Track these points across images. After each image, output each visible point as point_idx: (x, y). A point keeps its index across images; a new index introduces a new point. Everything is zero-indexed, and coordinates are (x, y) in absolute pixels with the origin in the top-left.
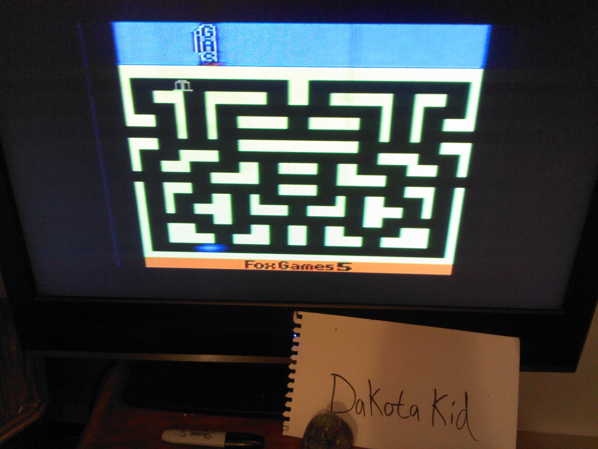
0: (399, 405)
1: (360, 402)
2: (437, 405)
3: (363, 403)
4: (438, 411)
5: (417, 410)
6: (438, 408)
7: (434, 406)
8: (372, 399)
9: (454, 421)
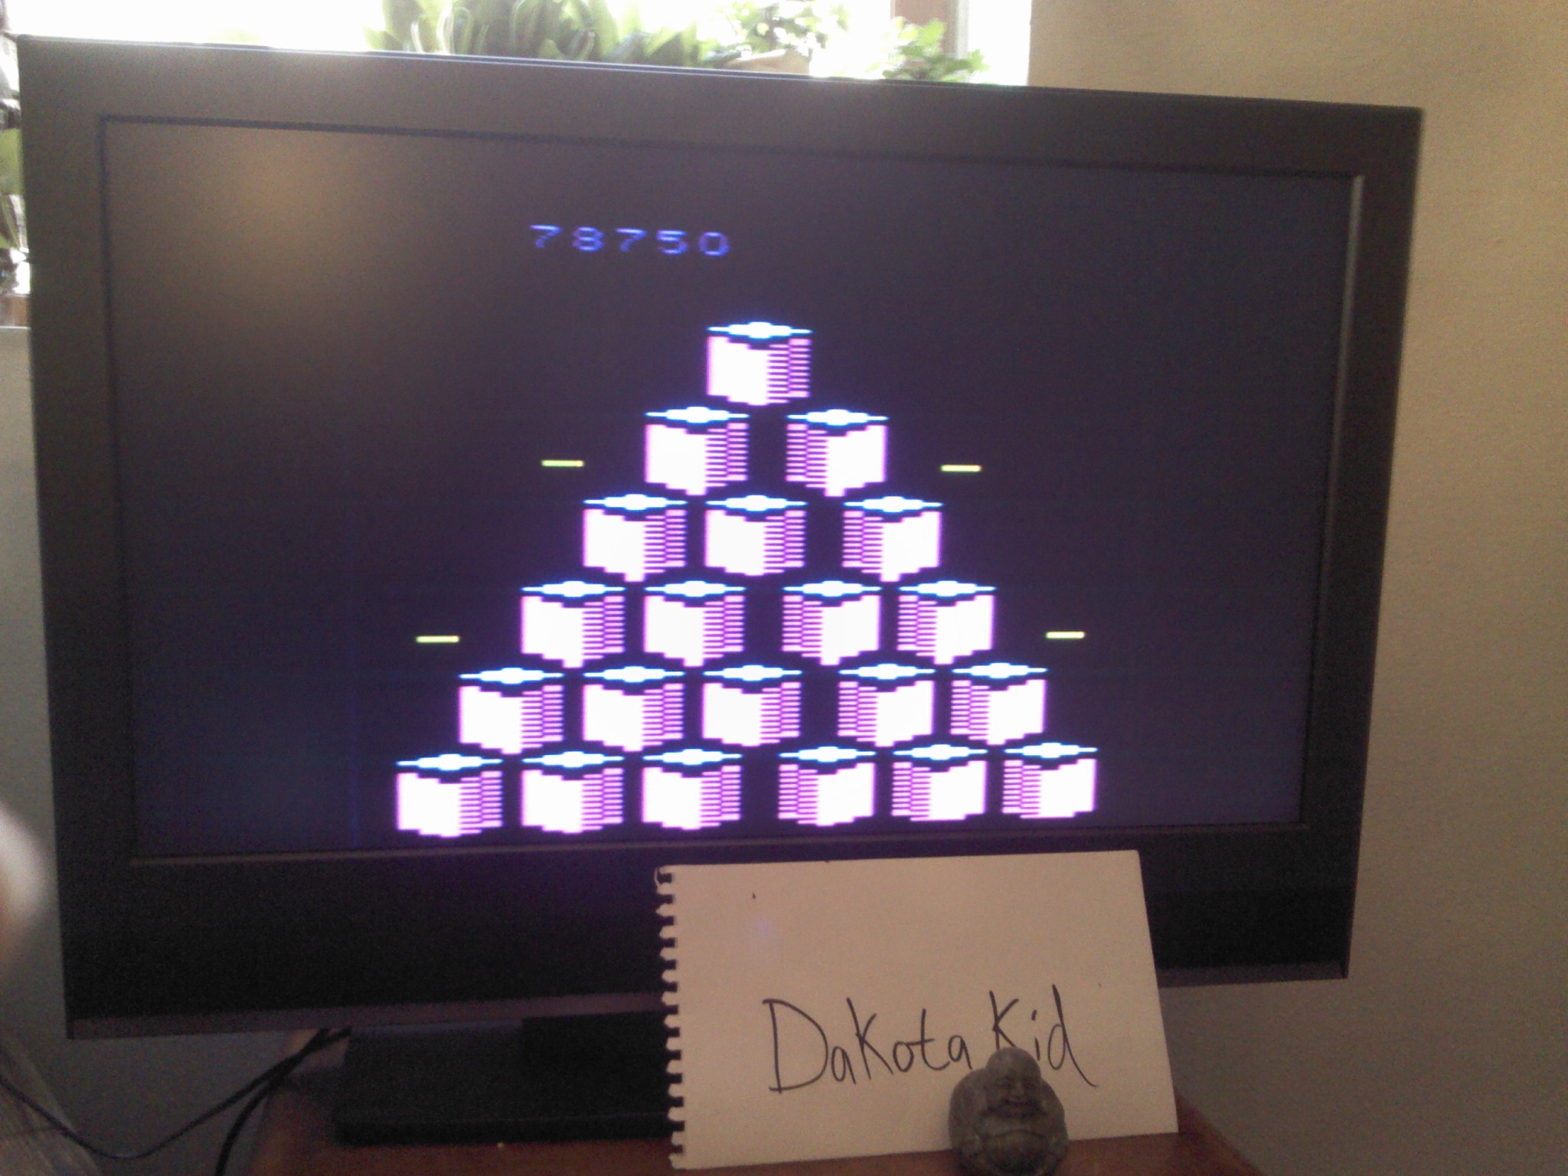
0: (922, 1042)
1: (838, 1053)
2: (1002, 1025)
3: (844, 1054)
4: (1006, 1038)
5: (963, 1045)
6: (1005, 1032)
7: (997, 1029)
8: (862, 1041)
9: (1043, 1053)
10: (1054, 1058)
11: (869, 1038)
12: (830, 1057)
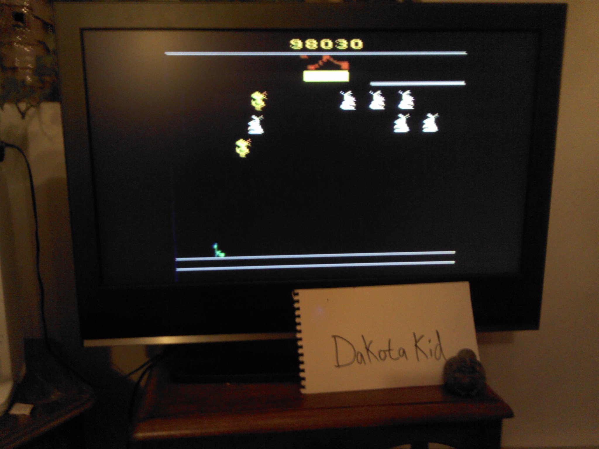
0: (389, 350)
1: (359, 355)
2: (418, 344)
3: (362, 355)
4: (420, 349)
5: (404, 352)
6: (420, 347)
7: (416, 346)
8: (368, 350)
9: (433, 354)
10: (438, 356)
11: (370, 349)
12: (356, 355)
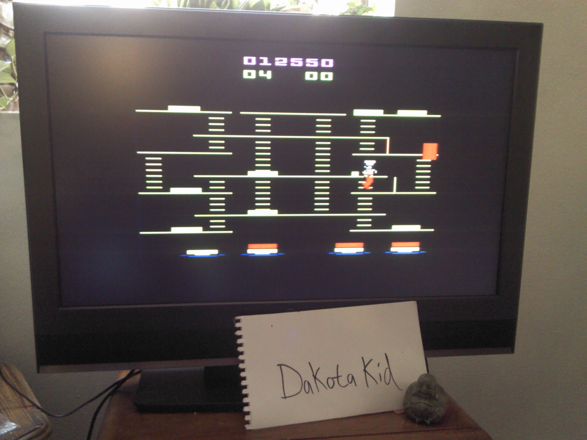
0: (338, 377)
1: (306, 383)
2: (367, 369)
3: (309, 383)
4: (368, 373)
5: (353, 378)
7: (365, 371)
9: (383, 379)
10: (387, 381)
11: (317, 377)
12: (303, 384)
